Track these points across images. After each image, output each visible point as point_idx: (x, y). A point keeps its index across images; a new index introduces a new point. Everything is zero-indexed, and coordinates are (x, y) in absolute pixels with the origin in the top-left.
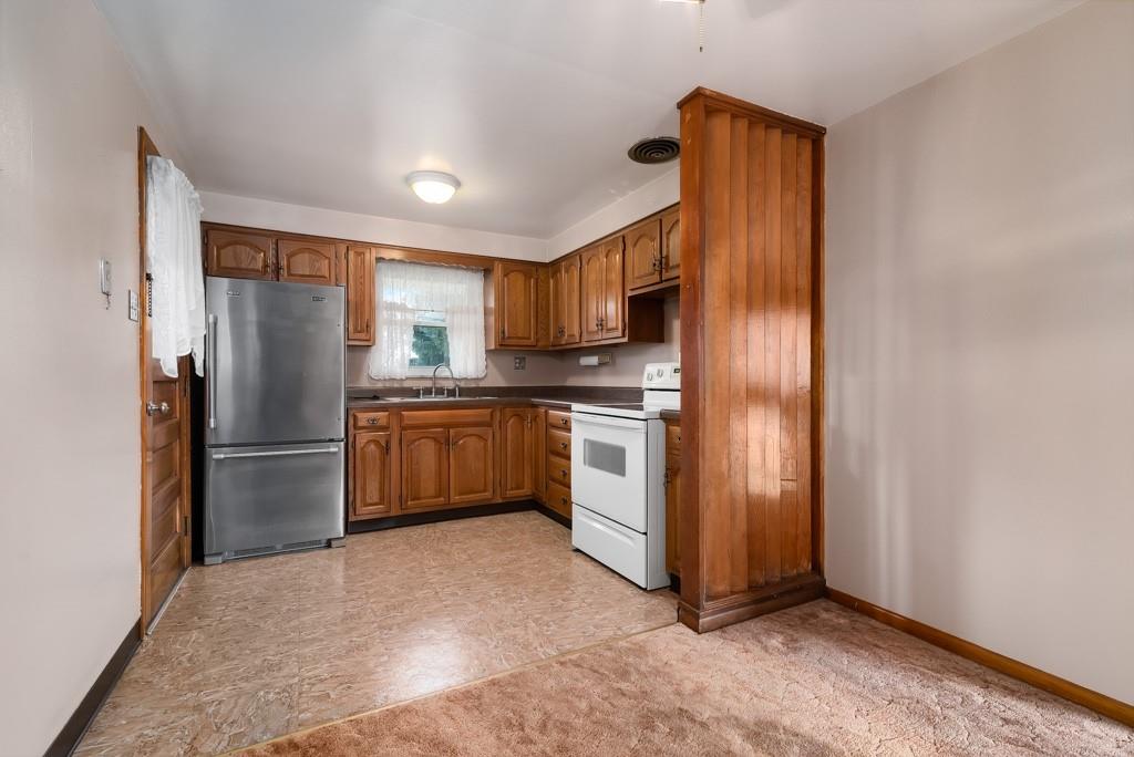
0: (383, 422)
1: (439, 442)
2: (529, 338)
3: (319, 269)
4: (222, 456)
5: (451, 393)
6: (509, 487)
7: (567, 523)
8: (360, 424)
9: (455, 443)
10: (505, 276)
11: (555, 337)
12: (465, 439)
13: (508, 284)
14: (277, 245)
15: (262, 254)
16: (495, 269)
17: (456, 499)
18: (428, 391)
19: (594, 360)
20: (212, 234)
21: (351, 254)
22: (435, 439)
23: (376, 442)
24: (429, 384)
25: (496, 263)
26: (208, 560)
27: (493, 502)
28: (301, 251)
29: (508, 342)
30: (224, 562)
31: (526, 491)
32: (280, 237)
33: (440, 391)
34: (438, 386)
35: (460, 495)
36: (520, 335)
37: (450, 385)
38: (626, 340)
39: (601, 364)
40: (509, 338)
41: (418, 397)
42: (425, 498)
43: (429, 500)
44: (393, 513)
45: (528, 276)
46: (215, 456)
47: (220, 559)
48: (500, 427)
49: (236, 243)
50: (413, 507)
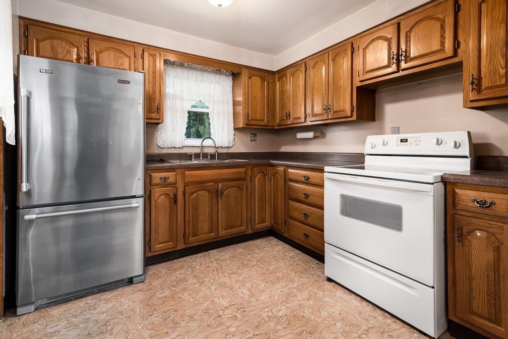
0: (172, 179)
1: (211, 192)
2: (264, 121)
3: (122, 64)
4: (34, 216)
5: (213, 156)
6: (257, 223)
7: (320, 257)
8: (155, 181)
9: (222, 194)
10: (249, 78)
11: (282, 120)
12: (228, 190)
13: (252, 84)
14: (88, 43)
15: (76, 49)
16: (243, 74)
17: (223, 233)
18: (197, 156)
19: (310, 135)
20: (32, 29)
21: (146, 54)
22: (208, 191)
23: (167, 195)
24: (198, 151)
25: (244, 69)
26: (20, 311)
27: (247, 233)
28: (108, 49)
29: (251, 123)
30: (36, 309)
31: (267, 224)
32: (90, 37)
33: (205, 156)
34: (204, 152)
35: (225, 229)
36: (258, 118)
37: (211, 151)
38: (354, 118)
39: (315, 137)
40: (251, 120)
41: (191, 160)
42: (201, 234)
43: (204, 236)
44: (179, 248)
45: (263, 79)
46: (27, 217)
47: (32, 308)
48: (251, 181)
49: (54, 38)
50: (193, 241)
